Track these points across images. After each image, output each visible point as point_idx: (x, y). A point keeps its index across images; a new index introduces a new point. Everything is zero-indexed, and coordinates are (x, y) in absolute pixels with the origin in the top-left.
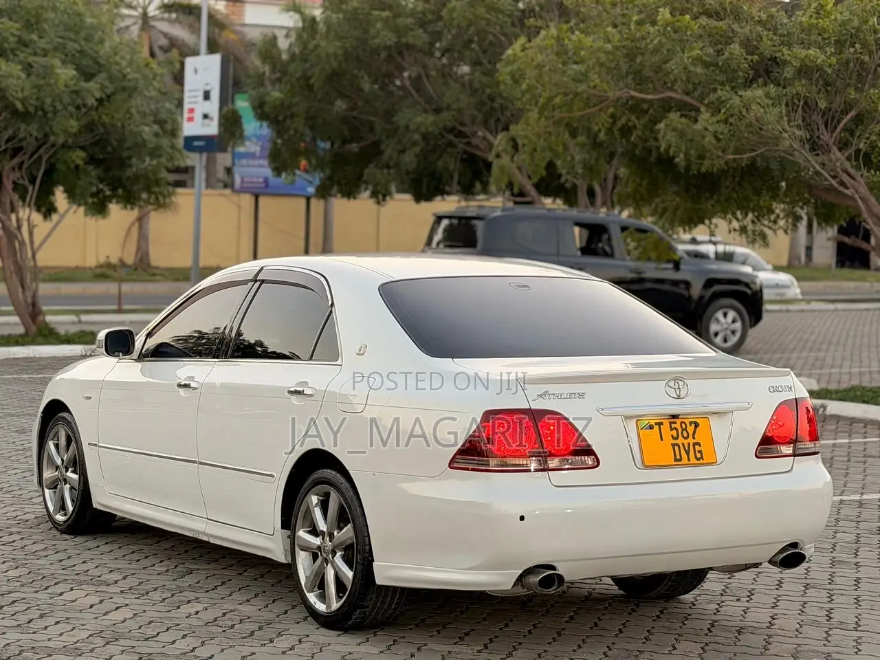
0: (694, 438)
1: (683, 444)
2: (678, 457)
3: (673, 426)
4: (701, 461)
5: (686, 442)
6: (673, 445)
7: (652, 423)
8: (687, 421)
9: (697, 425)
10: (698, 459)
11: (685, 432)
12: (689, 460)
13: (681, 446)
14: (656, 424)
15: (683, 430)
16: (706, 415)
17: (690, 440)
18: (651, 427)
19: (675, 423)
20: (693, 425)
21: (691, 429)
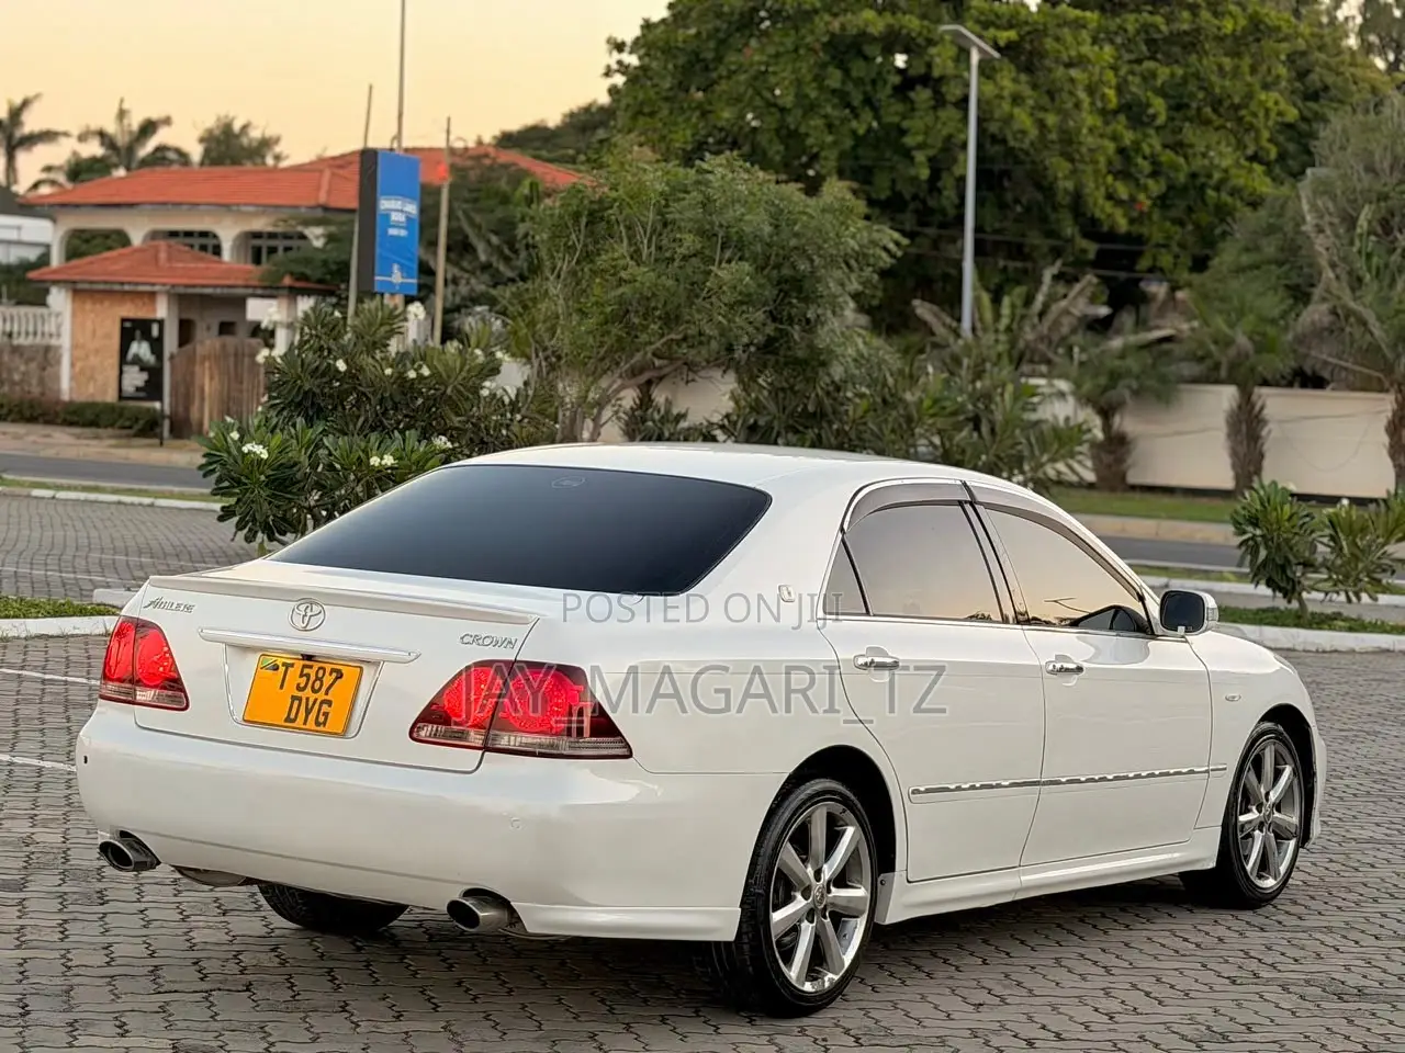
0: (327, 694)
1: (307, 699)
2: (292, 716)
3: (306, 671)
4: (321, 728)
5: (313, 697)
6: (294, 698)
7: (279, 663)
8: (328, 668)
9: (340, 675)
10: (317, 723)
11: (318, 683)
12: (305, 723)
13: (304, 701)
14: (284, 664)
15: (317, 679)
16: (362, 663)
17: (321, 696)
18: (276, 668)
19: (311, 667)
20: (334, 675)
21: (328, 680)
